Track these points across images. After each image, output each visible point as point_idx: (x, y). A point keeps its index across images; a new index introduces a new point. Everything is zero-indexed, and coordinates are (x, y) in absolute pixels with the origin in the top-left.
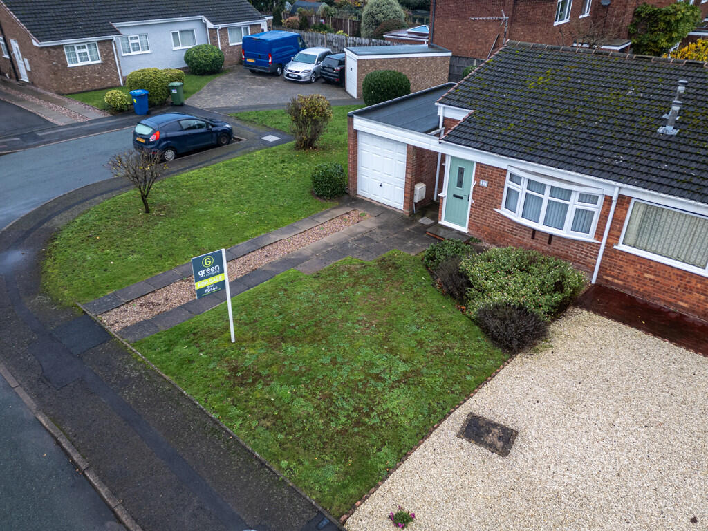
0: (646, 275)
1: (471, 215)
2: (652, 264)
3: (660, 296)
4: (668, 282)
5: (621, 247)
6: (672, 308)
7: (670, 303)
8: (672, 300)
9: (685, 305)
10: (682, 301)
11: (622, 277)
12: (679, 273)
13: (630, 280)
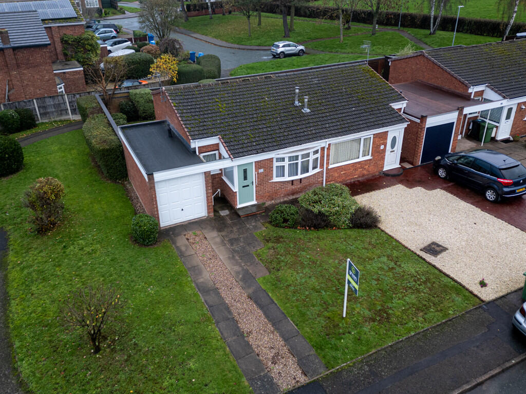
0: (342, 173)
1: (256, 192)
2: (343, 167)
3: (348, 178)
4: (349, 171)
5: (331, 167)
6: (352, 181)
7: (352, 179)
8: (352, 177)
9: (356, 176)
10: (355, 175)
11: (333, 179)
12: (352, 165)
13: (336, 178)
